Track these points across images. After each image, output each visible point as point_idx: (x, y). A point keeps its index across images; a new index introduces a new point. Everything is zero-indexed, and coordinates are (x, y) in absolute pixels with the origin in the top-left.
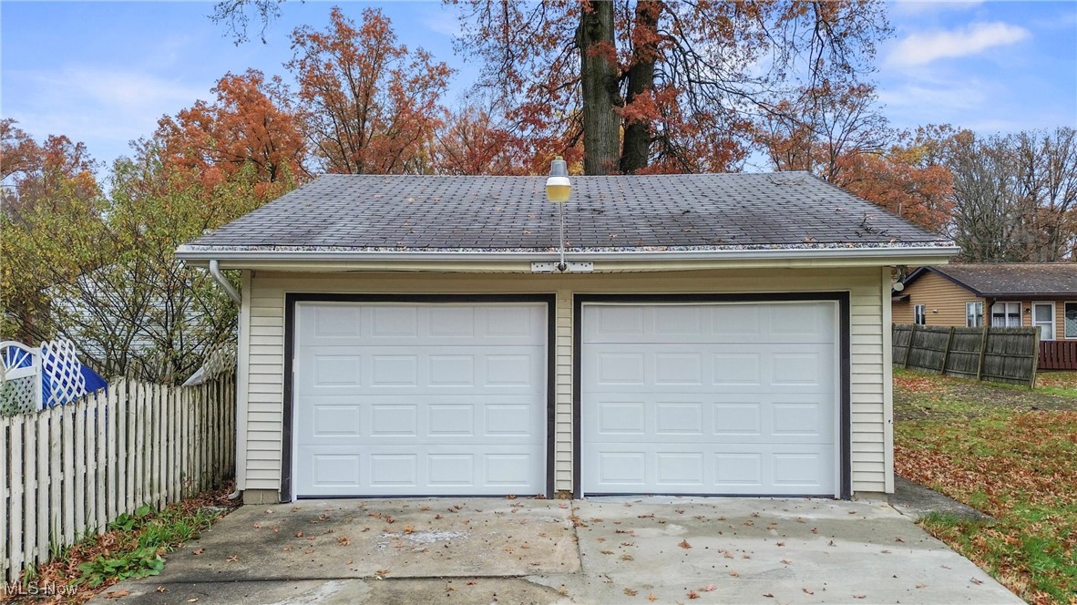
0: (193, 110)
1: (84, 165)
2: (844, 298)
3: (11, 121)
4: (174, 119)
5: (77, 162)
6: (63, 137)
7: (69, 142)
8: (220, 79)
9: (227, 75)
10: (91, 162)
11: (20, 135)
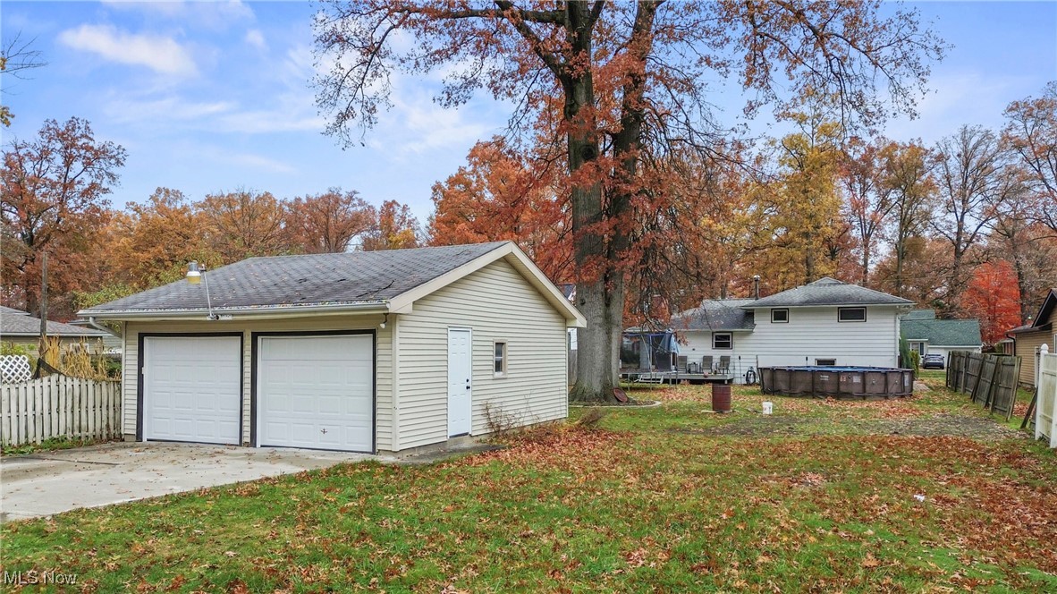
0: (456, 175)
1: (410, 222)
2: (373, 332)
3: (355, 192)
4: (444, 184)
5: (404, 221)
6: (394, 202)
7: (399, 205)
8: (472, 148)
9: (477, 144)
10: (414, 220)
11: (361, 203)
